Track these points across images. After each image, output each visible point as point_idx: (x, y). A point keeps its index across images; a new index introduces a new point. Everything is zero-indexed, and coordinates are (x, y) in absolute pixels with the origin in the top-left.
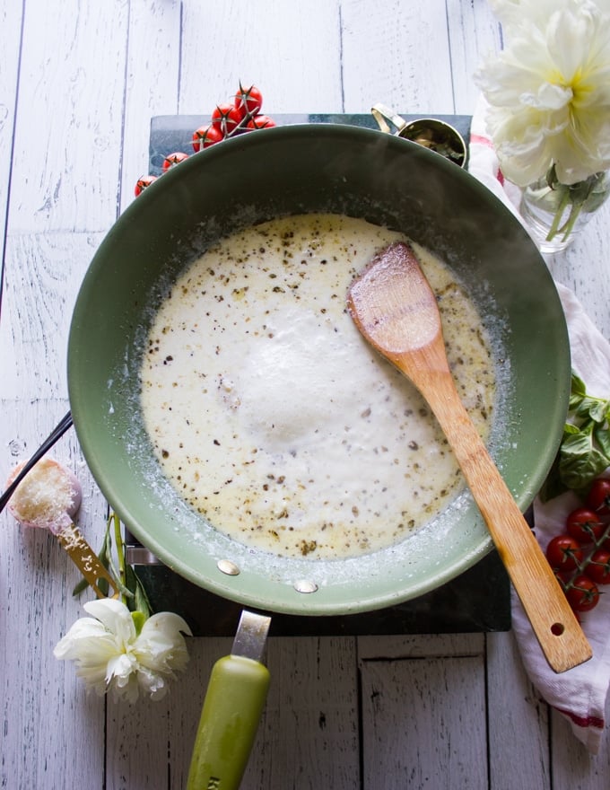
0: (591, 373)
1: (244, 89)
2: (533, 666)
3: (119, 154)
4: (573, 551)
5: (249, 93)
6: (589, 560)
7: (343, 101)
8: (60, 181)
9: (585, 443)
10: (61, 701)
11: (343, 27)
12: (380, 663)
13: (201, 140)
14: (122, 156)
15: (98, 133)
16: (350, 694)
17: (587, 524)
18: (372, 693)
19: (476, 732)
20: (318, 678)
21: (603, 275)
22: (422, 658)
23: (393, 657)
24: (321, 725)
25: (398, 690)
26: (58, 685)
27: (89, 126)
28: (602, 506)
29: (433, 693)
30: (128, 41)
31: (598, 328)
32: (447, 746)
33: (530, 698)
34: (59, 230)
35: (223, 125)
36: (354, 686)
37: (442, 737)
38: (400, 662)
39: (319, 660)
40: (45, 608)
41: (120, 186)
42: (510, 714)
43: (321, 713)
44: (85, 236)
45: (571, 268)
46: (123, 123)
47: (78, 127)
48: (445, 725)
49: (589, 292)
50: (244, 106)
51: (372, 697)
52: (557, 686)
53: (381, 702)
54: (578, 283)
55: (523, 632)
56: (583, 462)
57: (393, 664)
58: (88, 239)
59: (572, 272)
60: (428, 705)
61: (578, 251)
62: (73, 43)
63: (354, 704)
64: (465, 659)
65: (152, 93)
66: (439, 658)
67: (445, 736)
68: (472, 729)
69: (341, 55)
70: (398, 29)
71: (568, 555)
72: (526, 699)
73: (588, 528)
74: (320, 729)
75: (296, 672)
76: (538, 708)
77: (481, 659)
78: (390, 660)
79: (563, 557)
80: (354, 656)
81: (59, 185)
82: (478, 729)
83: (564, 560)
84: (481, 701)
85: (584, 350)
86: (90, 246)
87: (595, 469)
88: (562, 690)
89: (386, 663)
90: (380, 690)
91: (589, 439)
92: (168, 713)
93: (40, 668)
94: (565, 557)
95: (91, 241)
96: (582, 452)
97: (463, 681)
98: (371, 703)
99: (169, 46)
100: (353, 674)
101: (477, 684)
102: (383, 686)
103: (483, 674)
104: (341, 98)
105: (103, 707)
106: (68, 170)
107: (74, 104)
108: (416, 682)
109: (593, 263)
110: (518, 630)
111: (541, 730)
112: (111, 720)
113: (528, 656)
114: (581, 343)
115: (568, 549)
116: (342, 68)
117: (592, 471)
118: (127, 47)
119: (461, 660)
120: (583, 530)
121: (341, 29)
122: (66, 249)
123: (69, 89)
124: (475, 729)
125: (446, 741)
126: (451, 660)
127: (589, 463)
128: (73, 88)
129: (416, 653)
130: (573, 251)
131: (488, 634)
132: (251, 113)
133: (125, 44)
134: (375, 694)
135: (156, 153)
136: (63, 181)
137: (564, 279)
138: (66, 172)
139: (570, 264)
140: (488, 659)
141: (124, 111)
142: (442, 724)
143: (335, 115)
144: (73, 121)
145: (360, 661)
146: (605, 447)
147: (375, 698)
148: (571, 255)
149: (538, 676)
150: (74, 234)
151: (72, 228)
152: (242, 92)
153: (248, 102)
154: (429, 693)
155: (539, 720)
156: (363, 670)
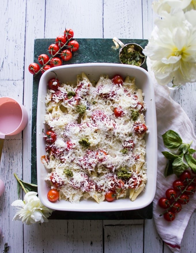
0: (185, 134)
1: (67, 30)
2: (159, 229)
3: (24, 52)
4: (174, 195)
5: (69, 32)
6: (179, 198)
7: (103, 32)
8: (3, 61)
9: (181, 161)
10: (9, 237)
11: (104, 3)
12: (110, 226)
13: (51, 50)
14: (25, 52)
15: (16, 43)
16: (101, 236)
17: (179, 186)
18: (107, 236)
19: (140, 248)
20: (90, 231)
21: (191, 98)
22: (124, 225)
23: (114, 224)
24: (91, 245)
25: (116, 235)
26: (8, 232)
27: (13, 41)
28: (185, 181)
29: (127, 236)
30: (26, 8)
31: (188, 117)
32: (131, 252)
33: (158, 238)
34: (3, 80)
35: (59, 44)
36: (101, 233)
37: (129, 249)
38: (117, 226)
39: (91, 225)
40: (3, 208)
41: (24, 63)
42: (151, 242)
43: (91, 241)
44: (13, 82)
45: (181, 95)
46: (25, 40)
47: (9, 41)
48: (130, 245)
49: (186, 104)
50: (67, 37)
51: (107, 237)
52: (166, 236)
53: (110, 238)
54: (183, 101)
55: (156, 218)
56: (180, 167)
57: (114, 227)
58: (14, 83)
59: (181, 97)
60: (125, 239)
61: (183, 89)
62: (6, 8)
63: (102, 239)
64: (138, 226)
65: (35, 28)
66: (129, 225)
67: (130, 248)
68: (139, 247)
69: (103, 14)
70: (124, 4)
71: (172, 196)
72: (156, 238)
73: (179, 187)
74: (91, 246)
75: (83, 229)
76: (160, 241)
77: (142, 226)
78: (113, 225)
79: (170, 196)
80: (102, 224)
81: (3, 63)
82: (141, 247)
83: (171, 198)
84: (142, 239)
85: (183, 127)
86: (14, 86)
87: (184, 169)
88: (168, 237)
89: (112, 226)
90: (110, 235)
91: (182, 159)
92: (43, 241)
93: (2, 226)
94: (171, 196)
95: (14, 84)
96: (180, 164)
97: (136, 232)
98: (107, 239)
99: (41, 10)
100: (102, 230)
101: (141, 233)
102: (111, 233)
103: (143, 230)
104: (102, 31)
105: (23, 238)
106: (6, 57)
107: (8, 32)
108: (122, 232)
109: (188, 93)
110: (155, 218)
111: (160, 247)
112: (25, 242)
113: (158, 226)
114: (182, 124)
115: (173, 194)
116: (103, 19)
117: (183, 170)
118: (26, 10)
119: (136, 226)
120: (178, 188)
121: (103, 3)
122: (6, 87)
123: (6, 26)
124: (140, 246)
125: (130, 250)
126: (133, 226)
127: (182, 168)
128: (7, 26)
129: (122, 224)
130: (182, 89)
131: (145, 220)
132: (69, 40)
133: (25, 9)
134: (108, 236)
135: (36, 53)
136: (4, 62)
137: (178, 99)
138: (5, 58)
139: (180, 94)
140: (145, 226)
141: (25, 35)
142: (129, 245)
143: (100, 39)
144: (7, 39)
145: (104, 226)
146: (187, 161)
147: (108, 237)
148: (181, 90)
149: (160, 232)
150: (9, 81)
151: (8, 79)
152: (66, 31)
153: (68, 35)
154: (126, 236)
155: (160, 245)
156: (105, 228)
